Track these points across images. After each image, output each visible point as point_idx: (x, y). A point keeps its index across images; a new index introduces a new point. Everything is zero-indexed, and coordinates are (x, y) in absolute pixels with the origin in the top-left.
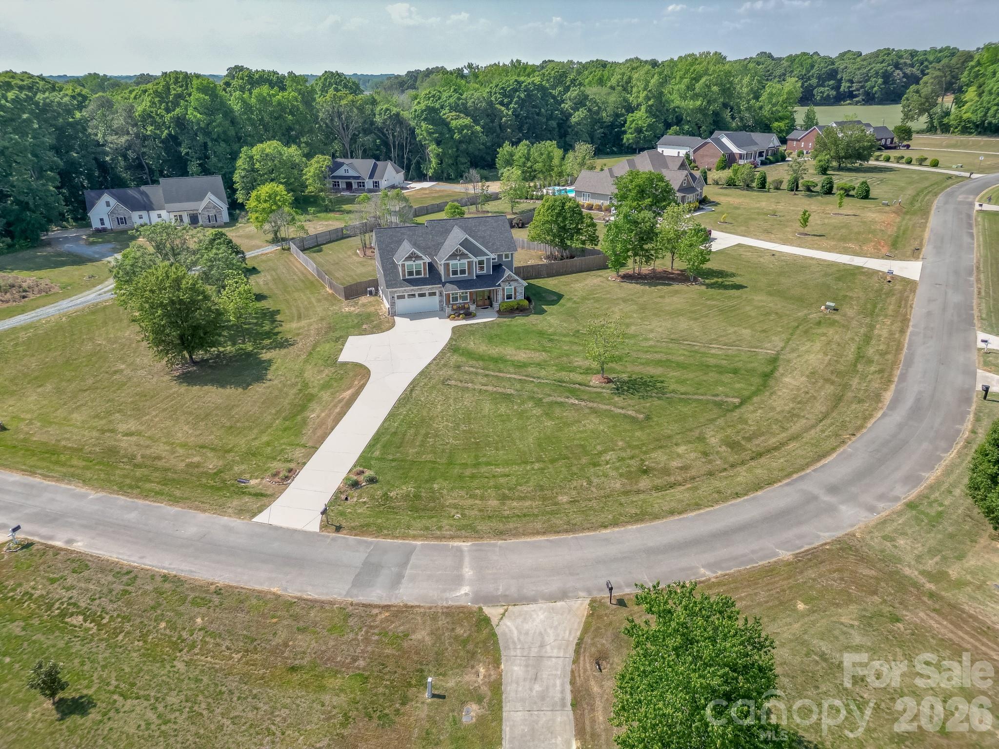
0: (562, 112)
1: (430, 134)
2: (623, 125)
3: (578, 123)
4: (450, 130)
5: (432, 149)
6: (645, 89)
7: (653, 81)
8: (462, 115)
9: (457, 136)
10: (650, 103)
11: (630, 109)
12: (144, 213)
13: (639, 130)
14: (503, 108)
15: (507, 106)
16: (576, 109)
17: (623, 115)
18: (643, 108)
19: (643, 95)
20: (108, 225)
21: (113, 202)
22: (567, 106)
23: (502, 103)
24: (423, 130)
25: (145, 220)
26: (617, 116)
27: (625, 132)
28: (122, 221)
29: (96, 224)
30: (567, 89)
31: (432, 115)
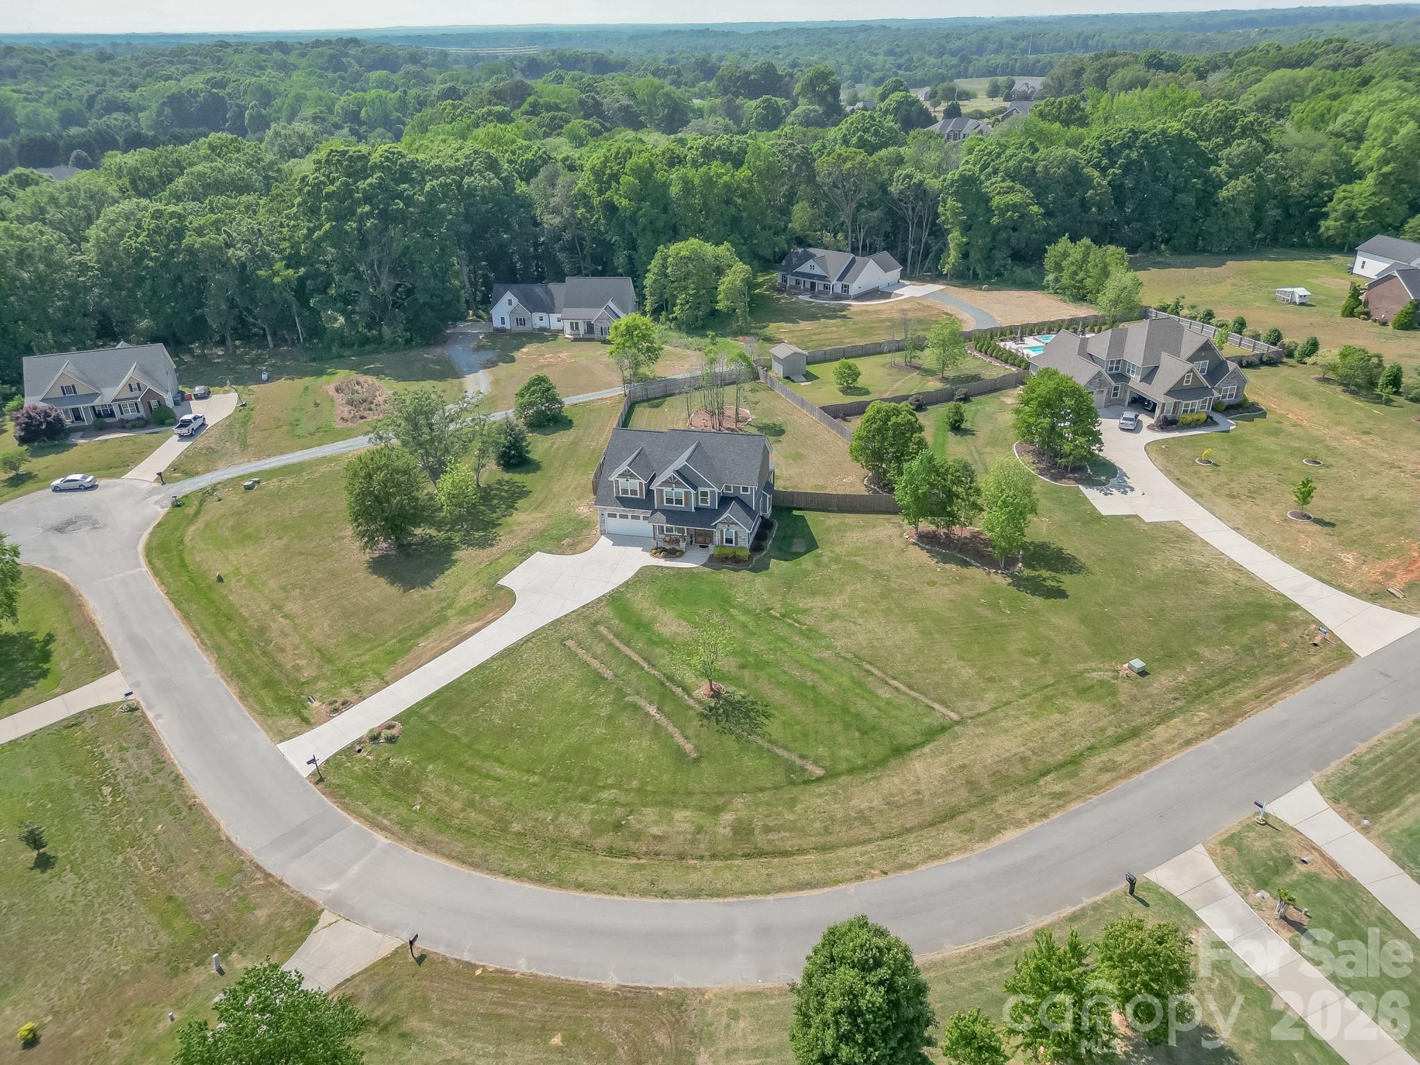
0: (1208, 179)
1: (956, 215)
2: (1324, 204)
3: (1232, 200)
4: (989, 211)
5: (955, 238)
6: (1384, 144)
7: (1403, 131)
8: (1018, 186)
9: (995, 220)
10: (1386, 169)
11: (1351, 175)
12: (544, 315)
13: (1351, 216)
14: (1096, 174)
15: (1103, 170)
16: (1231, 176)
17: (1331, 186)
18: (1370, 179)
19: (1378, 153)
20: (507, 326)
21: (515, 301)
22: (1219, 171)
23: (1097, 166)
24: (949, 208)
25: (544, 324)
26: (1320, 186)
27: (1325, 216)
28: (521, 322)
29: (497, 323)
30: (1227, 143)
31: (968, 188)
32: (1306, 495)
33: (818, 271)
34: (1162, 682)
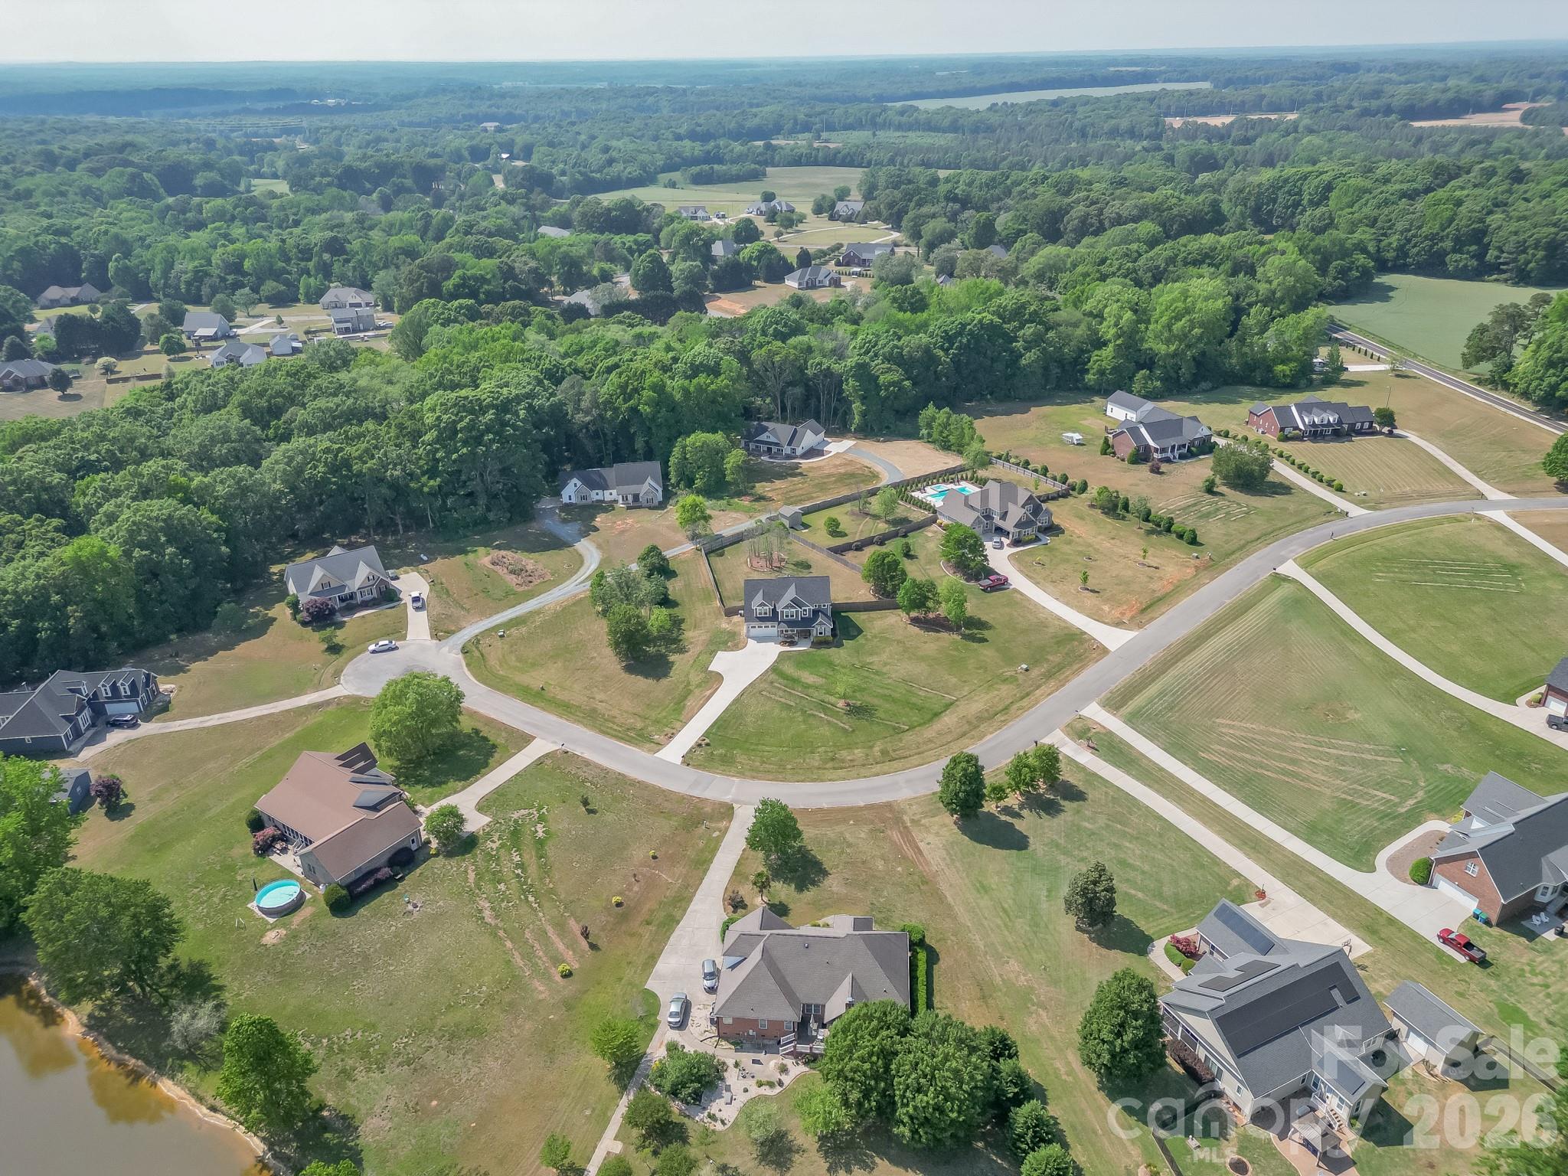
0: (1012, 351)
1: (856, 391)
2: (1086, 363)
3: (1029, 365)
4: (878, 387)
5: (857, 407)
6: (1116, 325)
7: (1125, 317)
8: (894, 367)
9: (883, 393)
10: (1119, 342)
11: (1100, 344)
12: (600, 492)
13: (1102, 372)
14: (941, 353)
15: (946, 351)
16: (1028, 349)
17: (1088, 351)
18: (1111, 347)
19: (1112, 331)
20: (573, 501)
21: (579, 483)
22: (1019, 345)
23: (942, 348)
24: (850, 386)
25: (600, 497)
26: (1082, 351)
27: (1087, 371)
28: (584, 498)
29: (565, 499)
30: (1022, 327)
31: (862, 371)
32: (1085, 579)
33: (772, 439)
34: (1035, 673)
